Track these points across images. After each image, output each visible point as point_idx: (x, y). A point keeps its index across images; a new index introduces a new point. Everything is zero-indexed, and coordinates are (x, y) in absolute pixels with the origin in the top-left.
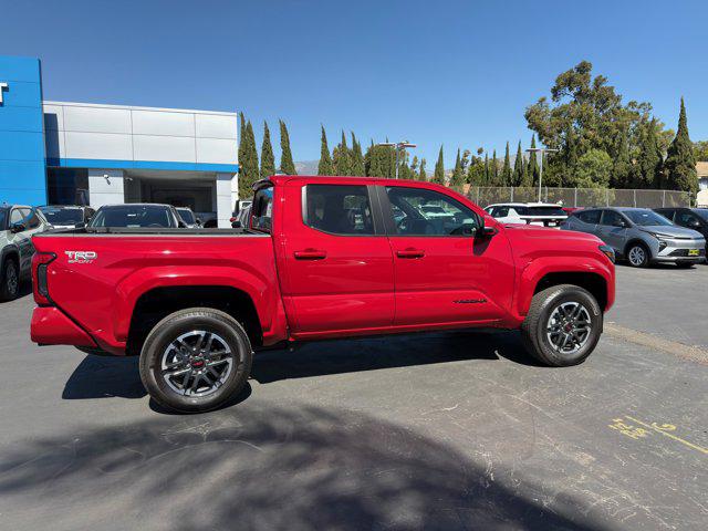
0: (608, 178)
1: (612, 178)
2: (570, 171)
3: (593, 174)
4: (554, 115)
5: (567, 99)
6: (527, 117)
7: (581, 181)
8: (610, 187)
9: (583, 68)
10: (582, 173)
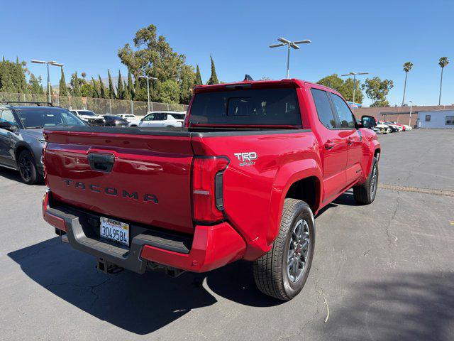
0: (178, 98)
1: (181, 98)
2: (156, 92)
3: (171, 95)
4: (137, 56)
5: (143, 47)
6: (120, 56)
7: (165, 99)
8: (180, 103)
9: (151, 28)
10: (164, 94)
